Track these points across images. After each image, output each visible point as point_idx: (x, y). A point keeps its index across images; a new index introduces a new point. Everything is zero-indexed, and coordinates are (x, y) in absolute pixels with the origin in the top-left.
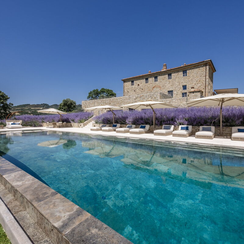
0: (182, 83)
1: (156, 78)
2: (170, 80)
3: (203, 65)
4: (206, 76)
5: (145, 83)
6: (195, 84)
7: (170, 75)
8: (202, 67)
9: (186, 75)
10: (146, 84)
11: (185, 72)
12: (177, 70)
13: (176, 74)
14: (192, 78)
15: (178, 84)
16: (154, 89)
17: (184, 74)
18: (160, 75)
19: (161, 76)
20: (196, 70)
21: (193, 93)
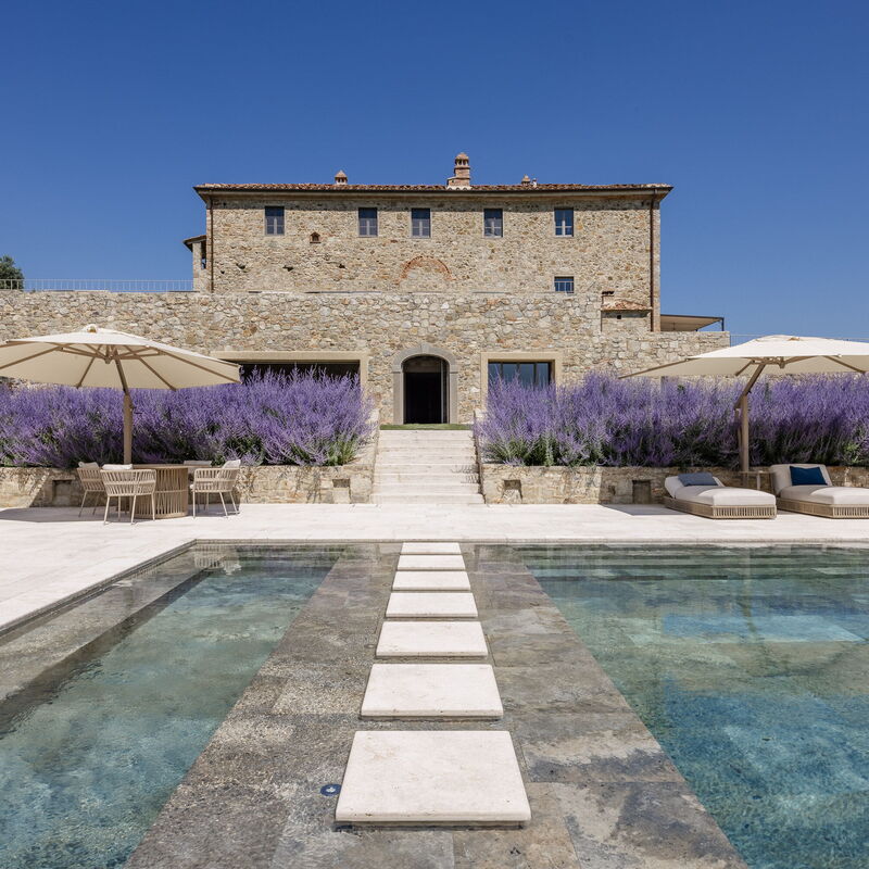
0: (554, 263)
1: (421, 214)
2: (498, 242)
3: (638, 203)
4: (651, 250)
5: (357, 234)
6: (610, 278)
7: (493, 214)
8: (637, 209)
9: (570, 232)
10: (366, 241)
11: (564, 216)
12: (529, 200)
13: (525, 217)
14: (595, 248)
15: (535, 267)
16: (410, 274)
17: (558, 222)
18: (446, 206)
19: (448, 210)
20: (612, 218)
21: (619, 317)
